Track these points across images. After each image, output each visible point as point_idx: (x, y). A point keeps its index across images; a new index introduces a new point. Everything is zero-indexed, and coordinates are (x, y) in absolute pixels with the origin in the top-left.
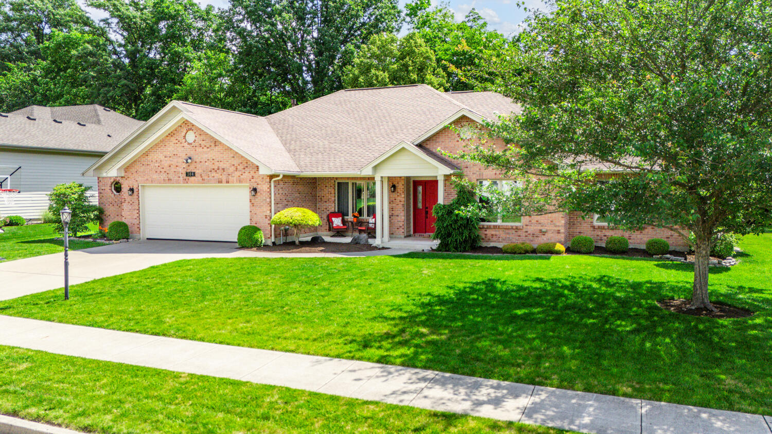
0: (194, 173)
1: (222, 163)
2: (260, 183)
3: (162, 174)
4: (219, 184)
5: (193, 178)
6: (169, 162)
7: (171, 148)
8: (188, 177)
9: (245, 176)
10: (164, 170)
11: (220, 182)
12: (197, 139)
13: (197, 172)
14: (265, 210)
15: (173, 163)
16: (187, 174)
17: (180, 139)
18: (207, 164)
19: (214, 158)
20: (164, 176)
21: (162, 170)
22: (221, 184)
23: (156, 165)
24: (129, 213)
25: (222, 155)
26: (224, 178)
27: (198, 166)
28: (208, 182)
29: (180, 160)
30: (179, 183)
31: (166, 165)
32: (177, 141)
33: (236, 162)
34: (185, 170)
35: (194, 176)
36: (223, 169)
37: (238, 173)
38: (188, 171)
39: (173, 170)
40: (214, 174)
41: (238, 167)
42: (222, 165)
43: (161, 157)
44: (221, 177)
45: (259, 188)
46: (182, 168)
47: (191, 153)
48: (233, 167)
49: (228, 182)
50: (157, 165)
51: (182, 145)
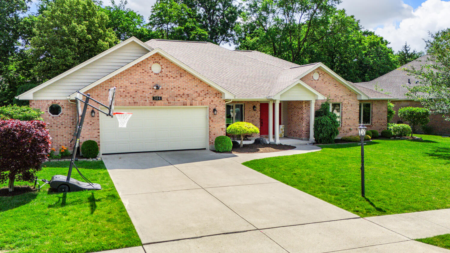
0: (161, 97)
1: (186, 90)
2: (218, 105)
3: (127, 98)
4: (184, 106)
5: (159, 102)
6: (135, 88)
7: (137, 76)
8: (154, 101)
9: (206, 100)
10: (130, 94)
11: (185, 104)
12: (163, 70)
13: (163, 96)
14: (221, 124)
15: (139, 89)
16: (154, 98)
17: (146, 69)
18: (173, 90)
19: (180, 86)
20: (130, 100)
21: (127, 94)
22: (185, 106)
23: (120, 90)
24: (87, 133)
25: (186, 84)
26: (188, 102)
27: (165, 92)
28: (174, 104)
29: (147, 87)
30: (145, 105)
31: (132, 90)
32: (144, 71)
33: (199, 89)
34: (152, 95)
35: (161, 99)
36: (188, 95)
37: (200, 98)
38: (154, 96)
39: (139, 95)
40: (179, 98)
41: (201, 94)
42: (186, 92)
43: (126, 83)
44: (185, 101)
45: (217, 108)
46: (149, 94)
47: (158, 81)
48: (196, 94)
49: (191, 105)
50: (122, 90)
51: (149, 74)
